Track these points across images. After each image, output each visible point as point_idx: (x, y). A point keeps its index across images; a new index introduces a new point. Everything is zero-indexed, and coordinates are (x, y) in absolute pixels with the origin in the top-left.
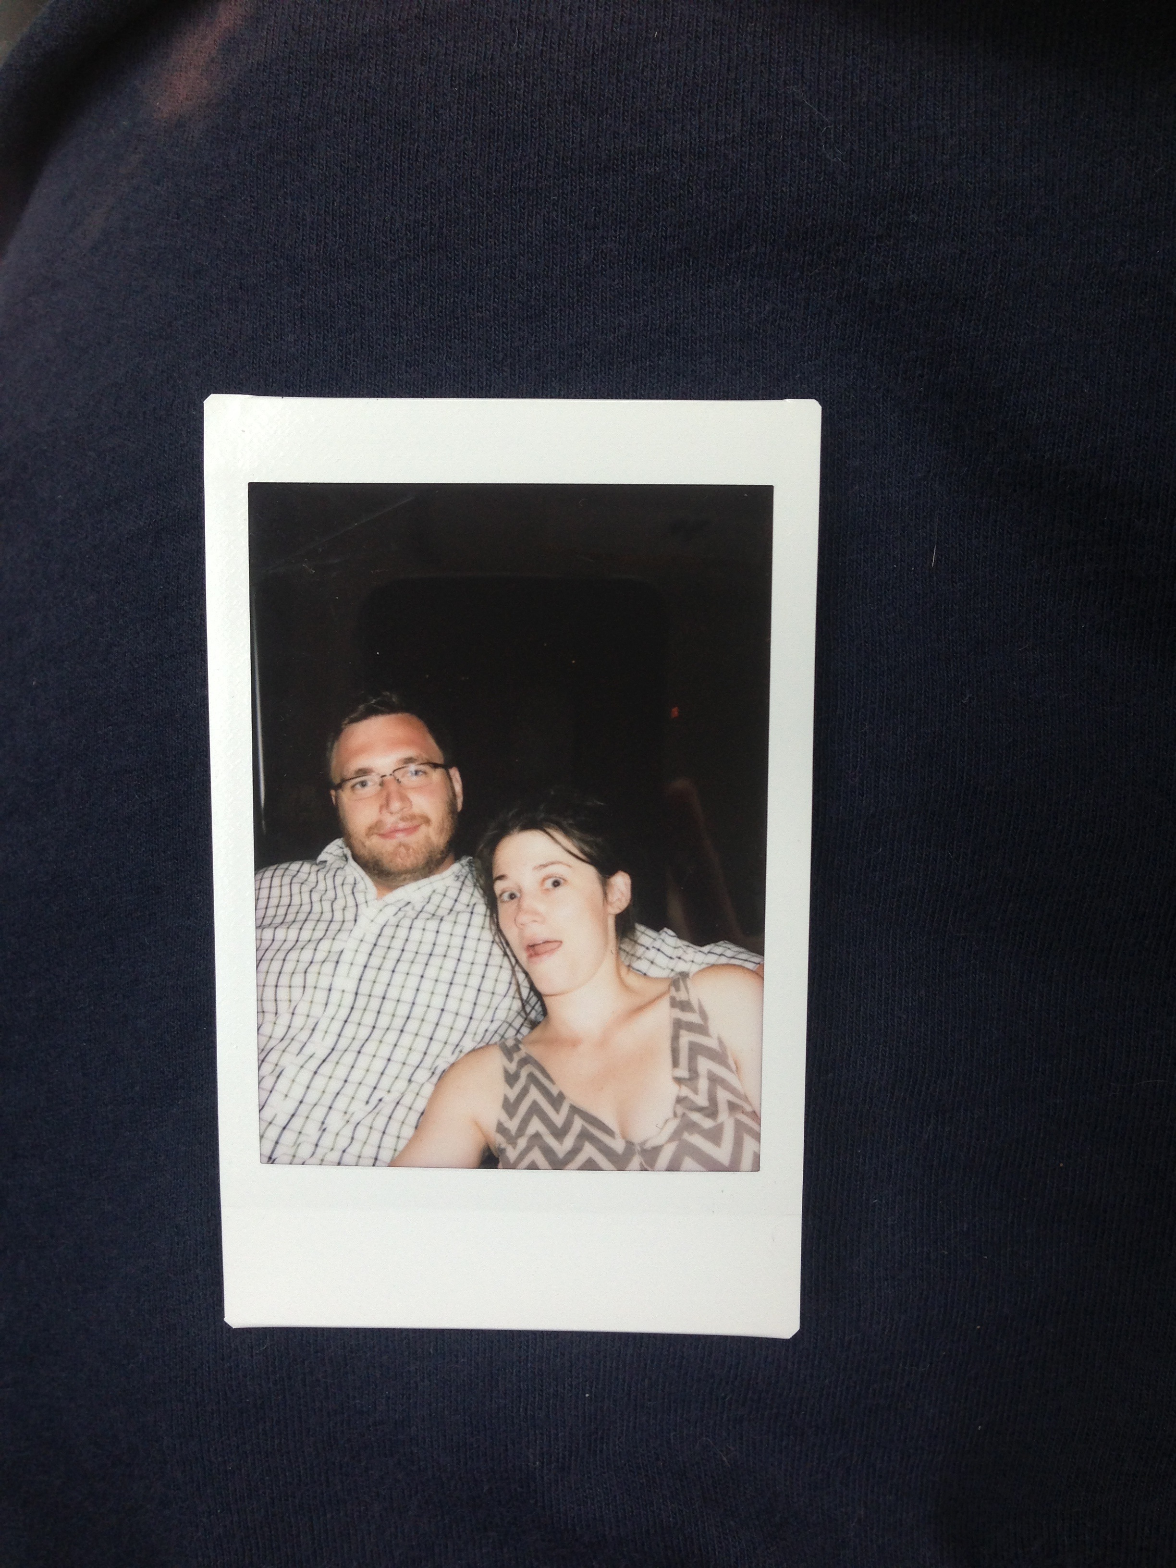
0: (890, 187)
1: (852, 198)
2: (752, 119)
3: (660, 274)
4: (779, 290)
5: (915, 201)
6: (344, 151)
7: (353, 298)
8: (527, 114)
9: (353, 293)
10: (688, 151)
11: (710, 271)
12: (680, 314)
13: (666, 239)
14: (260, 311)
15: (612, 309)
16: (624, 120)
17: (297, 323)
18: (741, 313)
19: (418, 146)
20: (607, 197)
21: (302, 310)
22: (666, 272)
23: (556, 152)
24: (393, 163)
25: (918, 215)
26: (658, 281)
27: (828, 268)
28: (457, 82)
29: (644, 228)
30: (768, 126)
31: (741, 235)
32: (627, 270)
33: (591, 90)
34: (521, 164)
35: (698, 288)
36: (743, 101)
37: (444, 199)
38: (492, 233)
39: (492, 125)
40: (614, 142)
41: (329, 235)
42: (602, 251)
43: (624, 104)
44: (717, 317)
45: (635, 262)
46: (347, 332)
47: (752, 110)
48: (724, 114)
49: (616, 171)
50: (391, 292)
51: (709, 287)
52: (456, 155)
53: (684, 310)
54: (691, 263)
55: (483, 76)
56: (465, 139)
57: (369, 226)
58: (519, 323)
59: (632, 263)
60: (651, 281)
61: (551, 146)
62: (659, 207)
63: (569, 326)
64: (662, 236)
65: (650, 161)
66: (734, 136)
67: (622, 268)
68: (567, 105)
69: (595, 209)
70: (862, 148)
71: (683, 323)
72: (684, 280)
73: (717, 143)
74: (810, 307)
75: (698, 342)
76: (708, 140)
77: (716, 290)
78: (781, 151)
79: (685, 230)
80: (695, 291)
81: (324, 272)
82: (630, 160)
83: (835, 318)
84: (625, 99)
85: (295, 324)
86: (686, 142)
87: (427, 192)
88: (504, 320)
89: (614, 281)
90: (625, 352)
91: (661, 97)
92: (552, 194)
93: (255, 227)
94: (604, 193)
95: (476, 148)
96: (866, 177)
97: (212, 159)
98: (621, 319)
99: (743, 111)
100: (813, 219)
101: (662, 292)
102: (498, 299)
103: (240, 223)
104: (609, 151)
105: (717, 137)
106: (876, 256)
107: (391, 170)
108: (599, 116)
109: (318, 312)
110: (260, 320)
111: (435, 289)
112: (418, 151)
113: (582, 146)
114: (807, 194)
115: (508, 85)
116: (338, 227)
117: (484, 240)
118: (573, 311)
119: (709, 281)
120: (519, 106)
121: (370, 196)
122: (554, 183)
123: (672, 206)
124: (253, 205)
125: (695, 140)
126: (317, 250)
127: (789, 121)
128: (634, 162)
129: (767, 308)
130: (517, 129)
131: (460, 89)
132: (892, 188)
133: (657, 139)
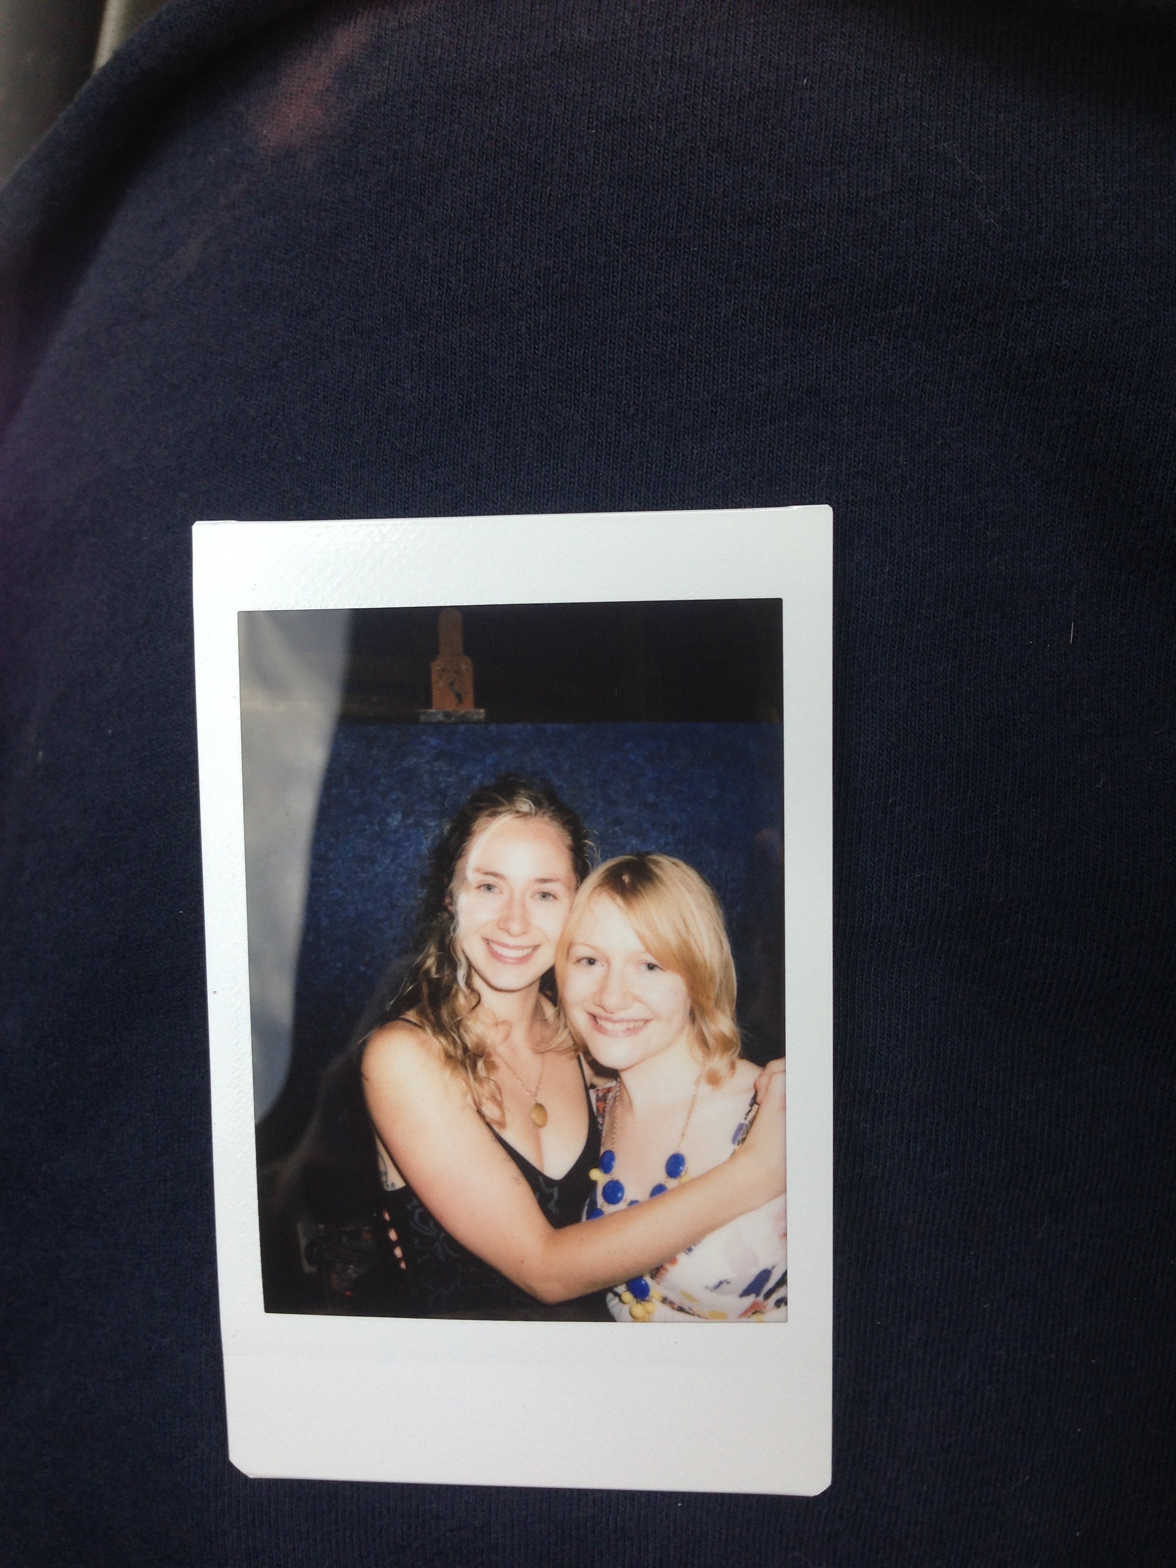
0: (1043, 252)
1: (1003, 260)
2: (902, 175)
3: (801, 331)
4: (923, 353)
5: (1067, 266)
6: (471, 192)
7: (476, 345)
8: (668, 160)
9: (476, 340)
10: (836, 207)
11: (854, 330)
12: (821, 374)
13: (809, 296)
14: (375, 355)
15: (751, 367)
16: (770, 171)
17: (415, 369)
18: (884, 375)
19: (551, 190)
20: (750, 251)
21: (420, 356)
22: (808, 329)
23: (697, 201)
24: (524, 206)
25: (1070, 281)
26: (799, 339)
27: (974, 332)
28: (595, 124)
29: (786, 283)
30: (918, 183)
31: (888, 294)
32: (767, 326)
33: (736, 139)
34: (660, 213)
35: (841, 348)
36: (894, 155)
37: (577, 245)
38: (627, 283)
39: (630, 170)
40: (759, 193)
41: (453, 279)
42: (743, 306)
43: (770, 155)
44: (859, 378)
45: (776, 318)
46: (468, 380)
47: (903, 166)
48: (873, 168)
49: (760, 224)
50: (518, 340)
51: (852, 346)
52: (591, 201)
53: (825, 370)
54: (834, 321)
55: (622, 119)
56: (602, 184)
57: (496, 271)
58: (652, 377)
59: (773, 319)
60: (792, 339)
61: (692, 195)
62: (804, 263)
63: (704, 382)
64: (806, 292)
65: (796, 215)
66: (884, 192)
67: (762, 323)
68: (711, 153)
69: (737, 263)
70: (1015, 210)
71: (824, 383)
72: (827, 338)
73: (866, 199)
74: (955, 370)
75: (839, 403)
76: (857, 196)
77: (859, 350)
78: (931, 209)
79: (830, 287)
80: (838, 350)
81: (446, 318)
82: (776, 213)
83: (979, 383)
84: (771, 149)
85: (412, 370)
86: (835, 197)
87: (559, 238)
88: (637, 374)
89: (754, 337)
90: (763, 411)
91: (808, 148)
92: (691, 245)
93: (372, 267)
94: (747, 246)
95: (613, 194)
96: (1019, 240)
97: (327, 194)
98: (760, 376)
99: (894, 166)
100: (963, 281)
101: (803, 350)
102: (631, 352)
103: (356, 262)
104: (754, 203)
105: (867, 193)
106: (1025, 321)
107: (521, 213)
108: (744, 165)
109: (438, 359)
110: (375, 365)
111: (564, 340)
112: (550, 195)
113: (724, 196)
114: (958, 254)
115: (649, 130)
116: (462, 271)
117: (619, 290)
118: (709, 366)
119: (852, 341)
120: (659, 152)
121: (497, 239)
122: (695, 233)
123: (817, 263)
124: (370, 244)
125: (844, 195)
126: (439, 294)
127: (941, 179)
128: (779, 216)
129: (911, 371)
130: (656, 176)
131: (597, 131)
132: (1045, 253)
133: (805, 193)
